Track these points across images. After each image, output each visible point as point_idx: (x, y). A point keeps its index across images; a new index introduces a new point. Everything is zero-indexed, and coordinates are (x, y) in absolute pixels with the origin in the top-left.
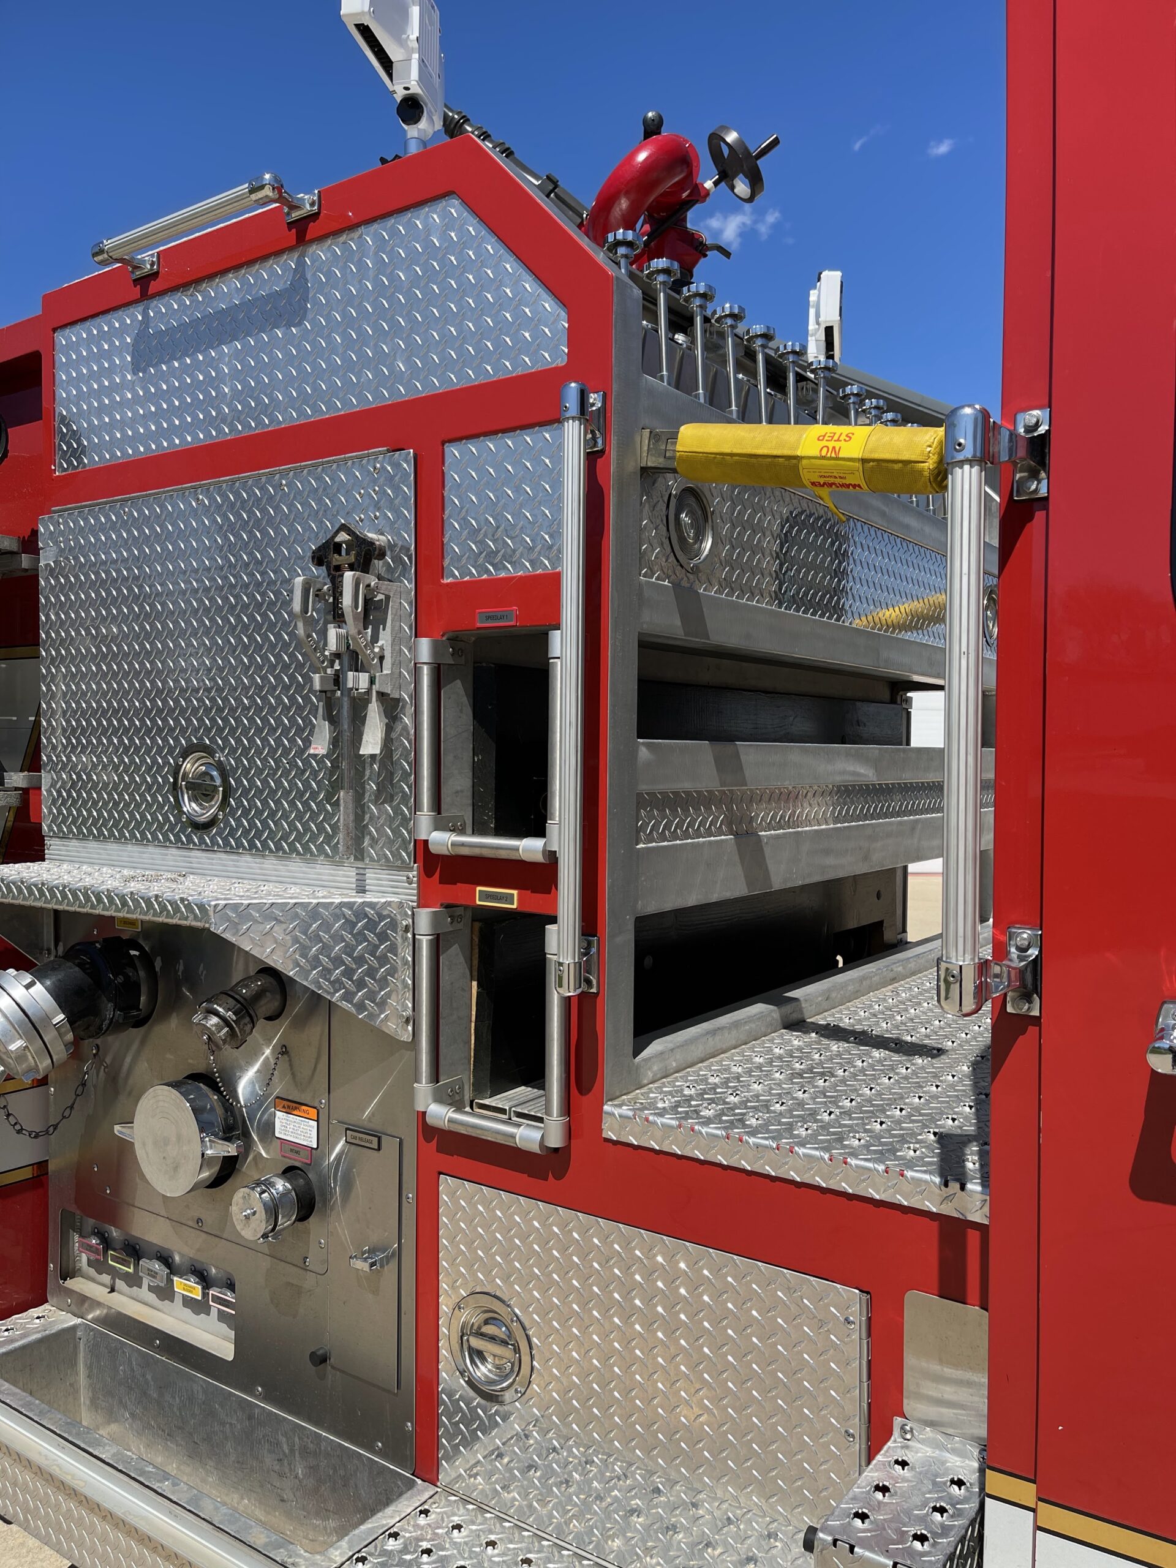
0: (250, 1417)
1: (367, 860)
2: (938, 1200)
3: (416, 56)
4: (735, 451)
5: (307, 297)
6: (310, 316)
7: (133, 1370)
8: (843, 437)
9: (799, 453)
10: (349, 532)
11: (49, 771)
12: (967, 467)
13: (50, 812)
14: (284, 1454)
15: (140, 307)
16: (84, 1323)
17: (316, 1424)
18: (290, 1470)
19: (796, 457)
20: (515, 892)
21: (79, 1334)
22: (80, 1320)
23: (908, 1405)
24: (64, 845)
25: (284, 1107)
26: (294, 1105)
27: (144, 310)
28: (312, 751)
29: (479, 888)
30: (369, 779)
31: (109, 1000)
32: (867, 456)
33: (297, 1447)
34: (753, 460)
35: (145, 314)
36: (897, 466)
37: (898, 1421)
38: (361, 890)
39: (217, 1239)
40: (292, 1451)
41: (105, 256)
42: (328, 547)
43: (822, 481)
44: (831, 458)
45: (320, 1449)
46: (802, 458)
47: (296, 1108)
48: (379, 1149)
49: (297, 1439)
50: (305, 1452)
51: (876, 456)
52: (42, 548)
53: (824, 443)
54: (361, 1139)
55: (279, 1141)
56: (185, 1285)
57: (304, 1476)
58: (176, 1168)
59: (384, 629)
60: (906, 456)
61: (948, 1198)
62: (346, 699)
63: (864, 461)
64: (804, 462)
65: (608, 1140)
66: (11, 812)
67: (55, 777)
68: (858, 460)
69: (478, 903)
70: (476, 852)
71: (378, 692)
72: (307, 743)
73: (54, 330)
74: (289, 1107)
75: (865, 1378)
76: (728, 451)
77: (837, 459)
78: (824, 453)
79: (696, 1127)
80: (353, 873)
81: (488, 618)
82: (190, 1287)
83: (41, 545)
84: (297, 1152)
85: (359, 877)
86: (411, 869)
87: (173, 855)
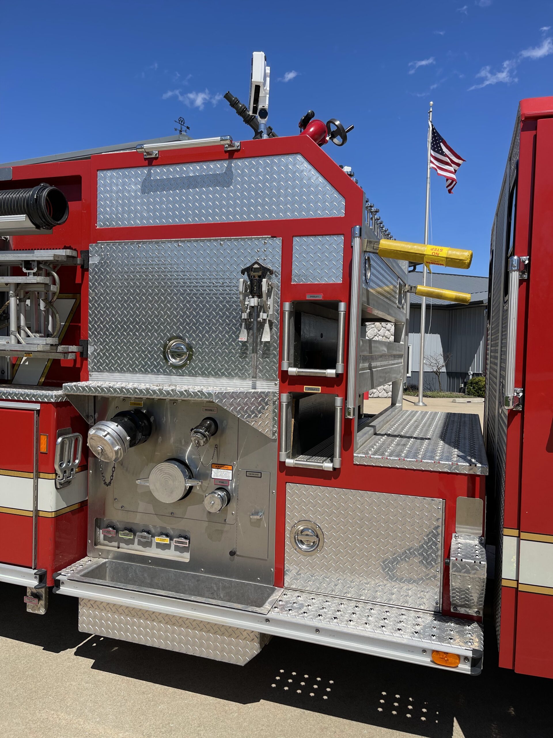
0: (198, 581)
1: (258, 378)
2: (468, 470)
3: (268, 96)
4: (402, 250)
5: (233, 178)
6: (233, 184)
7: (136, 574)
8: (439, 250)
9: (425, 253)
10: (259, 264)
11: (93, 346)
12: (516, 272)
13: (93, 361)
14: (215, 591)
15: (147, 169)
16: (109, 561)
17: (230, 577)
18: (217, 595)
19: (424, 254)
20: (320, 387)
21: (107, 565)
22: (107, 560)
23: (457, 530)
24: (100, 375)
25: (216, 467)
26: (221, 466)
27: (149, 170)
28: (240, 340)
29: (305, 386)
30: (259, 349)
31: (140, 432)
32: (448, 257)
33: (221, 587)
34: (408, 254)
35: (149, 171)
36: (457, 261)
37: (454, 535)
38: (254, 387)
39: (181, 519)
40: (218, 589)
41: (143, 150)
42: (249, 269)
43: (430, 262)
44: (436, 256)
45: (232, 586)
46: (426, 255)
47: (222, 467)
48: (261, 477)
49: (221, 584)
50: (224, 588)
51: (451, 257)
52: (91, 257)
53: (433, 251)
54: (253, 474)
55: (213, 479)
56: (161, 539)
57: (224, 596)
58: (172, 492)
59: (270, 298)
60: (461, 258)
61: (471, 469)
62: (255, 322)
63: (447, 258)
64: (426, 256)
65: (357, 465)
66: (49, 362)
67: (96, 348)
68: (445, 257)
69: (305, 391)
70: (308, 374)
71: (269, 320)
72: (238, 337)
73: (98, 170)
74: (218, 467)
75: (443, 524)
76: (399, 250)
77: (438, 256)
78: (434, 254)
79: (388, 458)
80: (251, 382)
81: (311, 297)
82: (164, 539)
83: (90, 255)
84: (222, 482)
85: (253, 384)
86: (277, 380)
87: (162, 377)
